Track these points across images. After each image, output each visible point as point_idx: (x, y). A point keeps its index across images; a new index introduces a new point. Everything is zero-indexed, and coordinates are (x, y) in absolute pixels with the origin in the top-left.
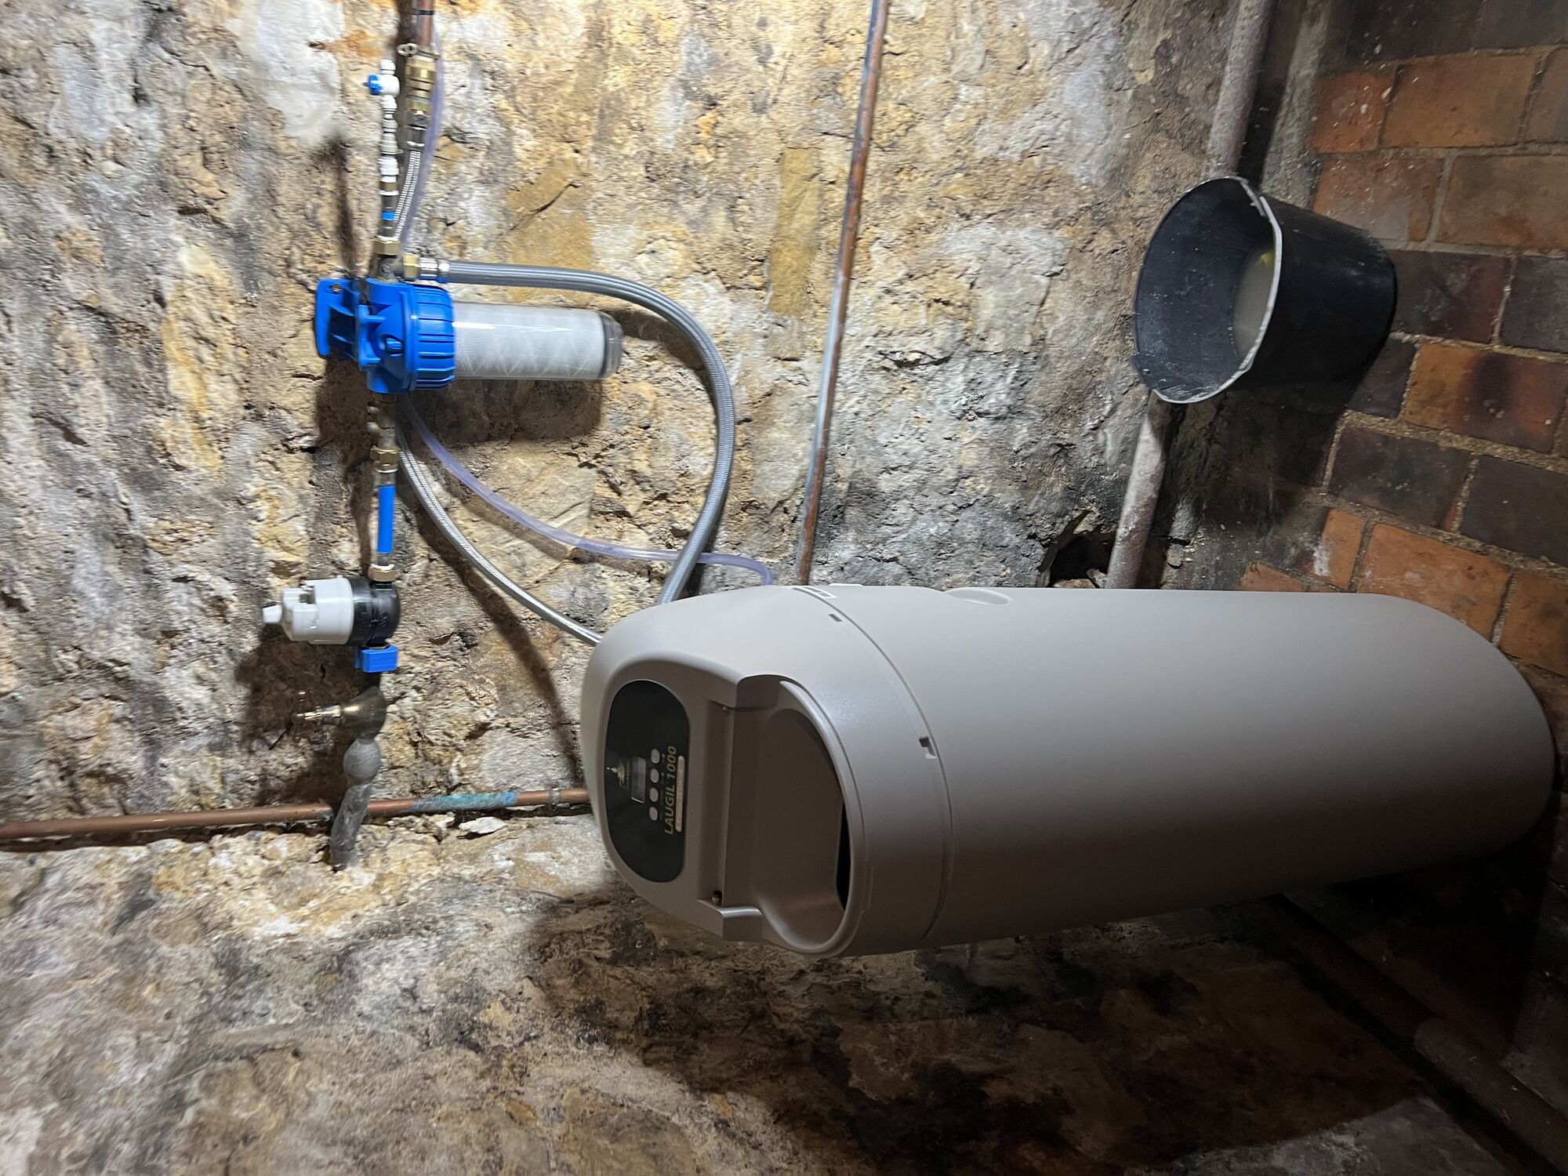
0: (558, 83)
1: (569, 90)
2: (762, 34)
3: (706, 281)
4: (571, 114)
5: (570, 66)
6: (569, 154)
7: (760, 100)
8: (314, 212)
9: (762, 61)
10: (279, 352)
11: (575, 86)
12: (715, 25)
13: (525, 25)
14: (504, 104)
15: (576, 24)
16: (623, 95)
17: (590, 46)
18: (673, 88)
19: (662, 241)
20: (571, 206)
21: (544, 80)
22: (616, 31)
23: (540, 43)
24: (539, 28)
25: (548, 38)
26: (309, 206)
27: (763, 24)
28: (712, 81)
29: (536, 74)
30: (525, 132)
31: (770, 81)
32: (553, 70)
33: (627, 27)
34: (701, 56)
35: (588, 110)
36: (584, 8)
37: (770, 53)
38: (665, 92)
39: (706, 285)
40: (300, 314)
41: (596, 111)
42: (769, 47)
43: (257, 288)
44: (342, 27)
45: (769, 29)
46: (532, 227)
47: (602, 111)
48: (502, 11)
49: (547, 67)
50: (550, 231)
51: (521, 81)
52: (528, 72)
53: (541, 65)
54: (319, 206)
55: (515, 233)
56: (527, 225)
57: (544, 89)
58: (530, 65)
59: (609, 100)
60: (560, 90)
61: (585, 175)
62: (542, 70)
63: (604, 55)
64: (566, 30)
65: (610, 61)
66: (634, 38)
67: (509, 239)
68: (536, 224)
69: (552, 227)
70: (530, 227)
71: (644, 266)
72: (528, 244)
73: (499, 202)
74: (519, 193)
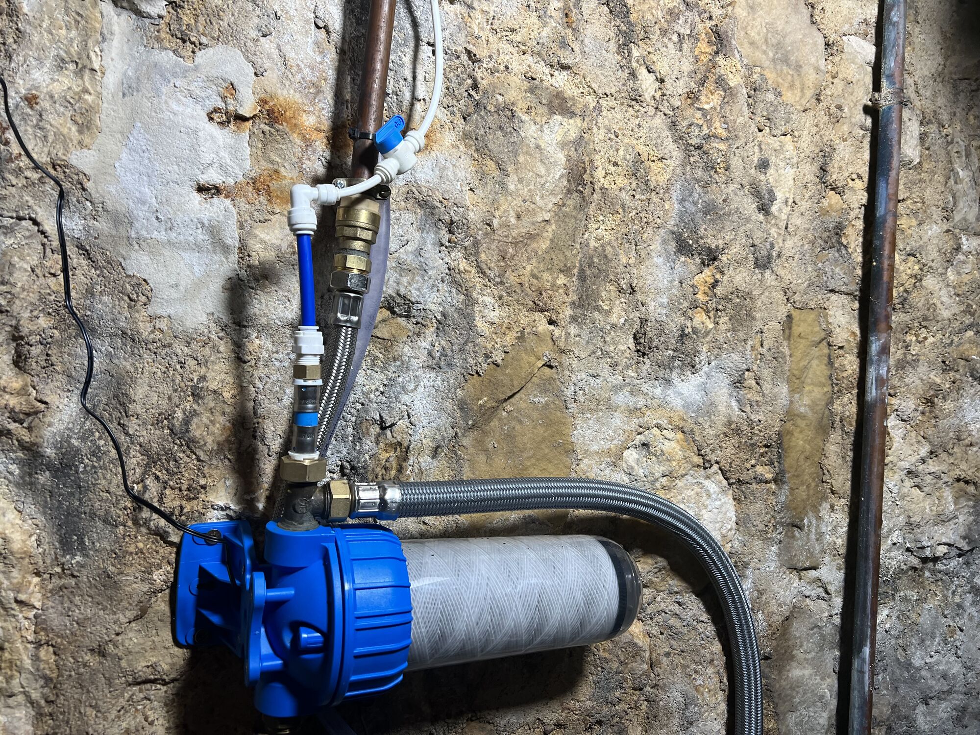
0: (531, 237)
1: (544, 245)
2: (762, 177)
3: (708, 477)
4: (546, 276)
5: (547, 216)
6: (543, 326)
7: (764, 253)
8: (187, 422)
9: (764, 209)
10: (110, 648)
11: (552, 241)
12: (711, 167)
13: (492, 165)
14: (463, 265)
15: (556, 164)
16: (609, 249)
17: (569, 191)
18: (664, 242)
19: (655, 431)
20: (544, 391)
21: (515, 233)
22: (600, 173)
23: (512, 187)
24: (510, 168)
25: (520, 181)
26: (179, 414)
27: (764, 165)
28: (710, 232)
29: (506, 225)
30: (488, 300)
31: (773, 231)
32: (525, 219)
33: (612, 169)
34: (695, 203)
35: (566, 271)
36: (563, 145)
37: (773, 198)
38: (656, 246)
39: (706, 483)
40: (152, 582)
41: (576, 271)
42: (771, 192)
43: (82, 548)
44: (247, 164)
45: (771, 171)
46: (495, 423)
47: (582, 271)
48: (462, 148)
49: (518, 217)
50: (518, 427)
51: (486, 234)
52: (495, 223)
53: (512, 213)
54: (195, 414)
55: (473, 434)
56: (488, 421)
57: (515, 244)
58: (497, 214)
59: (591, 258)
60: (534, 245)
61: (562, 352)
62: (513, 220)
63: (585, 203)
64: (542, 171)
65: (592, 209)
66: (621, 181)
67: (465, 442)
68: (500, 419)
69: (520, 422)
70: (492, 424)
71: (633, 464)
72: (490, 446)
73: (455, 393)
74: (481, 378)
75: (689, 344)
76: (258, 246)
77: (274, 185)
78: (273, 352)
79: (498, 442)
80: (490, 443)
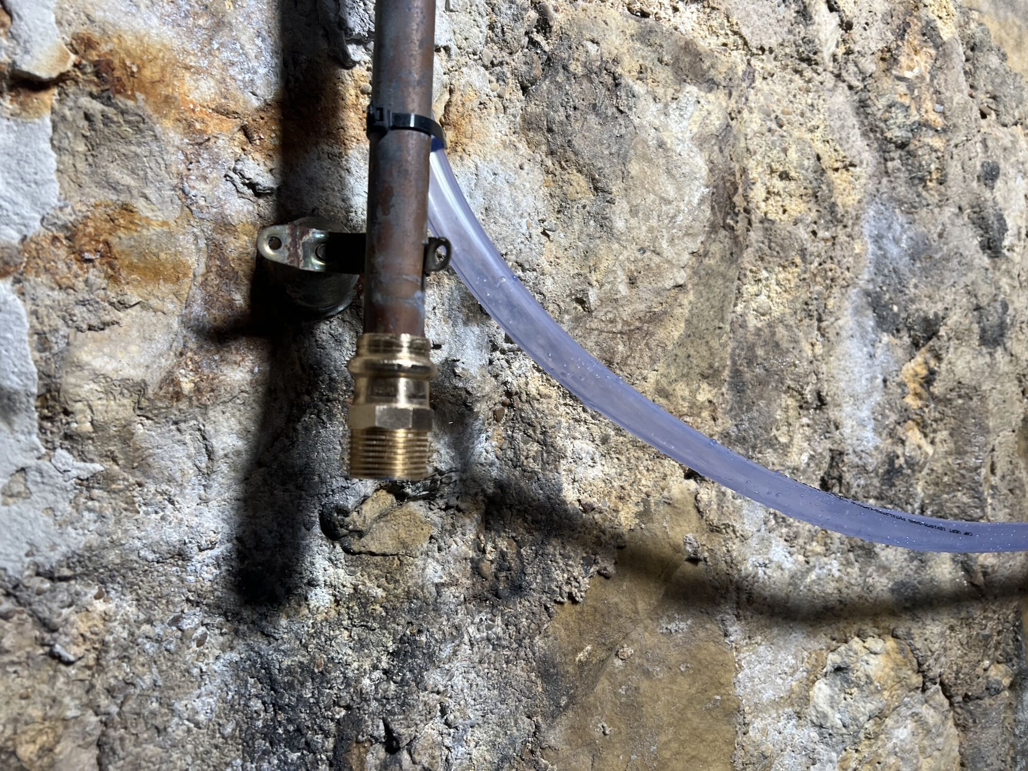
0: (655, 318)
1: (675, 331)
2: (988, 195)
3: (926, 703)
4: (682, 389)
5: (681, 277)
6: (680, 486)
7: (993, 319)
9: (992, 247)
11: (688, 322)
12: (919, 179)
13: (580, 182)
14: (535, 383)
15: (691, 177)
16: (781, 331)
17: (714, 228)
18: (857, 311)
21: (626, 313)
22: (758, 193)
23: (619, 224)
24: (616, 187)
25: (634, 212)
27: (990, 175)
28: (924, 290)
29: (612, 300)
30: (584, 446)
31: (1004, 282)
32: (643, 284)
33: (779, 185)
34: (897, 241)
35: (710, 376)
36: (701, 141)
37: (1003, 229)
38: (847, 321)
39: (924, 711)
41: (726, 374)
42: (1001, 218)
45: (999, 183)
46: (602, 686)
47: (736, 373)
48: (523, 147)
49: (632, 282)
50: (645, 685)
51: (577, 320)
52: (593, 297)
53: (622, 276)
55: (568, 720)
56: (592, 685)
57: (628, 334)
58: (593, 278)
59: (751, 348)
60: (661, 334)
61: (714, 529)
62: (623, 289)
63: (737, 245)
64: (670, 191)
65: (748, 258)
66: (797, 207)
67: (553, 737)
68: (611, 675)
69: (647, 674)
70: (599, 688)
71: (826, 708)
72: (597, 733)
73: (532, 645)
74: (578, 608)
75: (900, 484)
76: (88, 389)
77: (121, 240)
78: (138, 623)
79: (611, 723)
80: (598, 726)
